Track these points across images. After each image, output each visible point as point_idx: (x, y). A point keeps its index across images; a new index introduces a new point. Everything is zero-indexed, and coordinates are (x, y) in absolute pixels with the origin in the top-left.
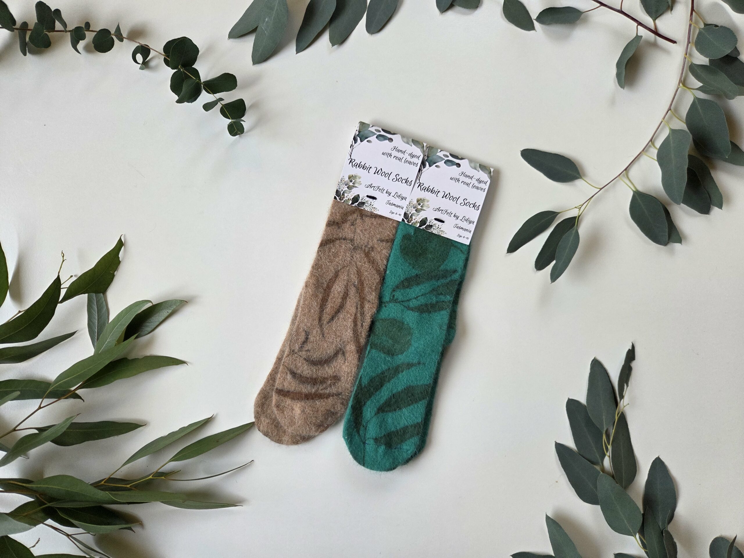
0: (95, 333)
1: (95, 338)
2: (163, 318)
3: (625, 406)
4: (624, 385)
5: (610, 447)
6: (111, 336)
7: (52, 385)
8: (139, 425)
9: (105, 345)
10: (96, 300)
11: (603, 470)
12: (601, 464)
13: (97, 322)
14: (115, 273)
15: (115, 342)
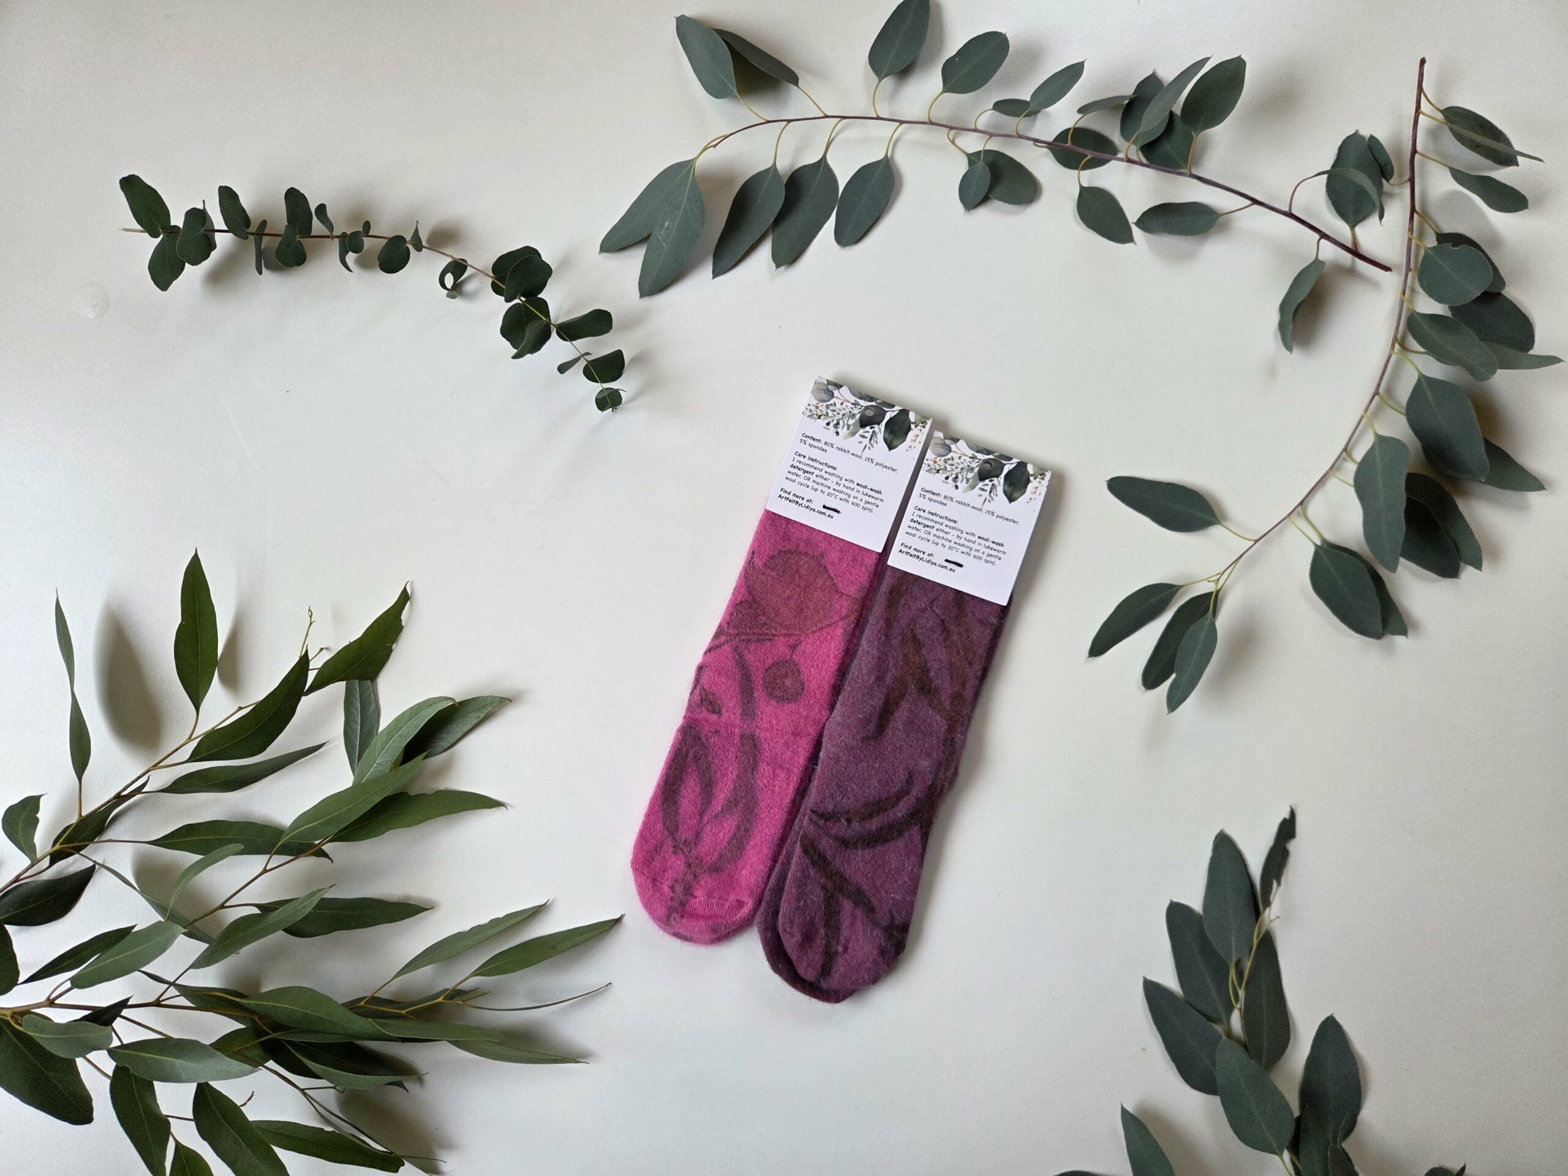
0: (356, 748)
1: (355, 756)
2: (470, 726)
3: (1271, 921)
4: (1272, 883)
5: (1241, 993)
6: (383, 754)
7: (286, 833)
8: (422, 907)
9: (372, 769)
10: (360, 691)
11: (1229, 1034)
12: (1225, 1023)
13: (359, 728)
14: (394, 646)
15: (390, 765)
